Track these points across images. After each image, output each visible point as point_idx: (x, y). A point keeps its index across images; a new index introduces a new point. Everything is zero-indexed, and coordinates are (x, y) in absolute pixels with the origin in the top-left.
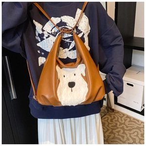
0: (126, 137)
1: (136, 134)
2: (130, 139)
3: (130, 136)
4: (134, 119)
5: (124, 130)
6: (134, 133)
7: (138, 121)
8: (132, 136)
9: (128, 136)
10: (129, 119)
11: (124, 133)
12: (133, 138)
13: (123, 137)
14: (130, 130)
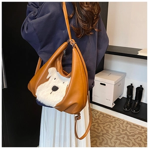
0: (100, 129)
1: (108, 126)
2: (104, 130)
3: (104, 129)
4: (107, 115)
5: (98, 124)
6: (107, 126)
7: (110, 116)
8: (105, 128)
9: (102, 128)
10: (102, 115)
11: (98, 126)
12: (106, 130)
13: (98, 129)
14: (103, 124)
